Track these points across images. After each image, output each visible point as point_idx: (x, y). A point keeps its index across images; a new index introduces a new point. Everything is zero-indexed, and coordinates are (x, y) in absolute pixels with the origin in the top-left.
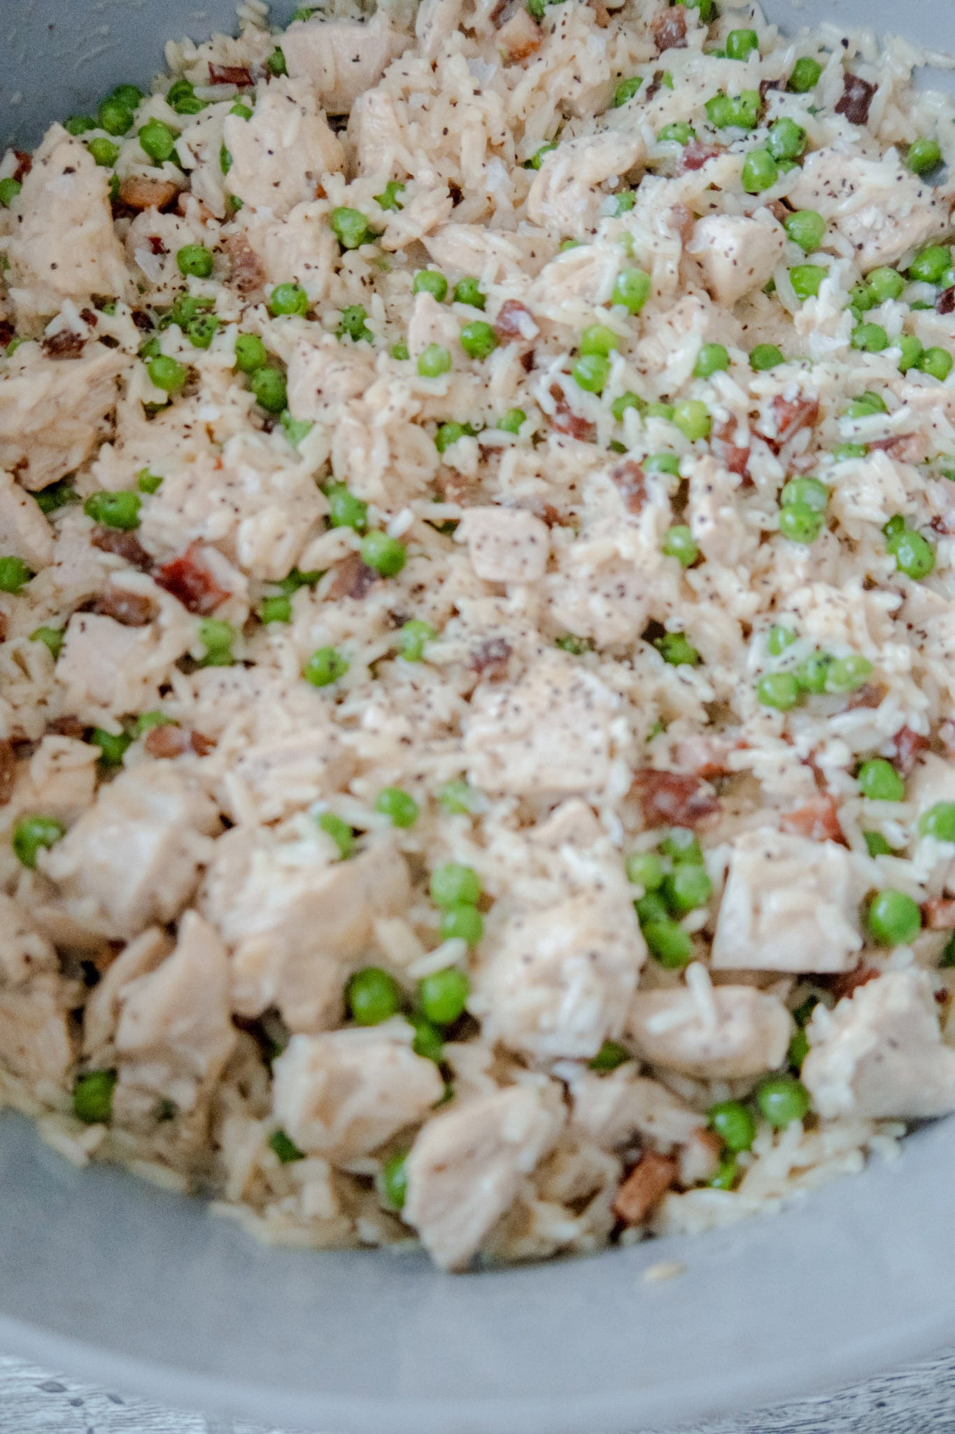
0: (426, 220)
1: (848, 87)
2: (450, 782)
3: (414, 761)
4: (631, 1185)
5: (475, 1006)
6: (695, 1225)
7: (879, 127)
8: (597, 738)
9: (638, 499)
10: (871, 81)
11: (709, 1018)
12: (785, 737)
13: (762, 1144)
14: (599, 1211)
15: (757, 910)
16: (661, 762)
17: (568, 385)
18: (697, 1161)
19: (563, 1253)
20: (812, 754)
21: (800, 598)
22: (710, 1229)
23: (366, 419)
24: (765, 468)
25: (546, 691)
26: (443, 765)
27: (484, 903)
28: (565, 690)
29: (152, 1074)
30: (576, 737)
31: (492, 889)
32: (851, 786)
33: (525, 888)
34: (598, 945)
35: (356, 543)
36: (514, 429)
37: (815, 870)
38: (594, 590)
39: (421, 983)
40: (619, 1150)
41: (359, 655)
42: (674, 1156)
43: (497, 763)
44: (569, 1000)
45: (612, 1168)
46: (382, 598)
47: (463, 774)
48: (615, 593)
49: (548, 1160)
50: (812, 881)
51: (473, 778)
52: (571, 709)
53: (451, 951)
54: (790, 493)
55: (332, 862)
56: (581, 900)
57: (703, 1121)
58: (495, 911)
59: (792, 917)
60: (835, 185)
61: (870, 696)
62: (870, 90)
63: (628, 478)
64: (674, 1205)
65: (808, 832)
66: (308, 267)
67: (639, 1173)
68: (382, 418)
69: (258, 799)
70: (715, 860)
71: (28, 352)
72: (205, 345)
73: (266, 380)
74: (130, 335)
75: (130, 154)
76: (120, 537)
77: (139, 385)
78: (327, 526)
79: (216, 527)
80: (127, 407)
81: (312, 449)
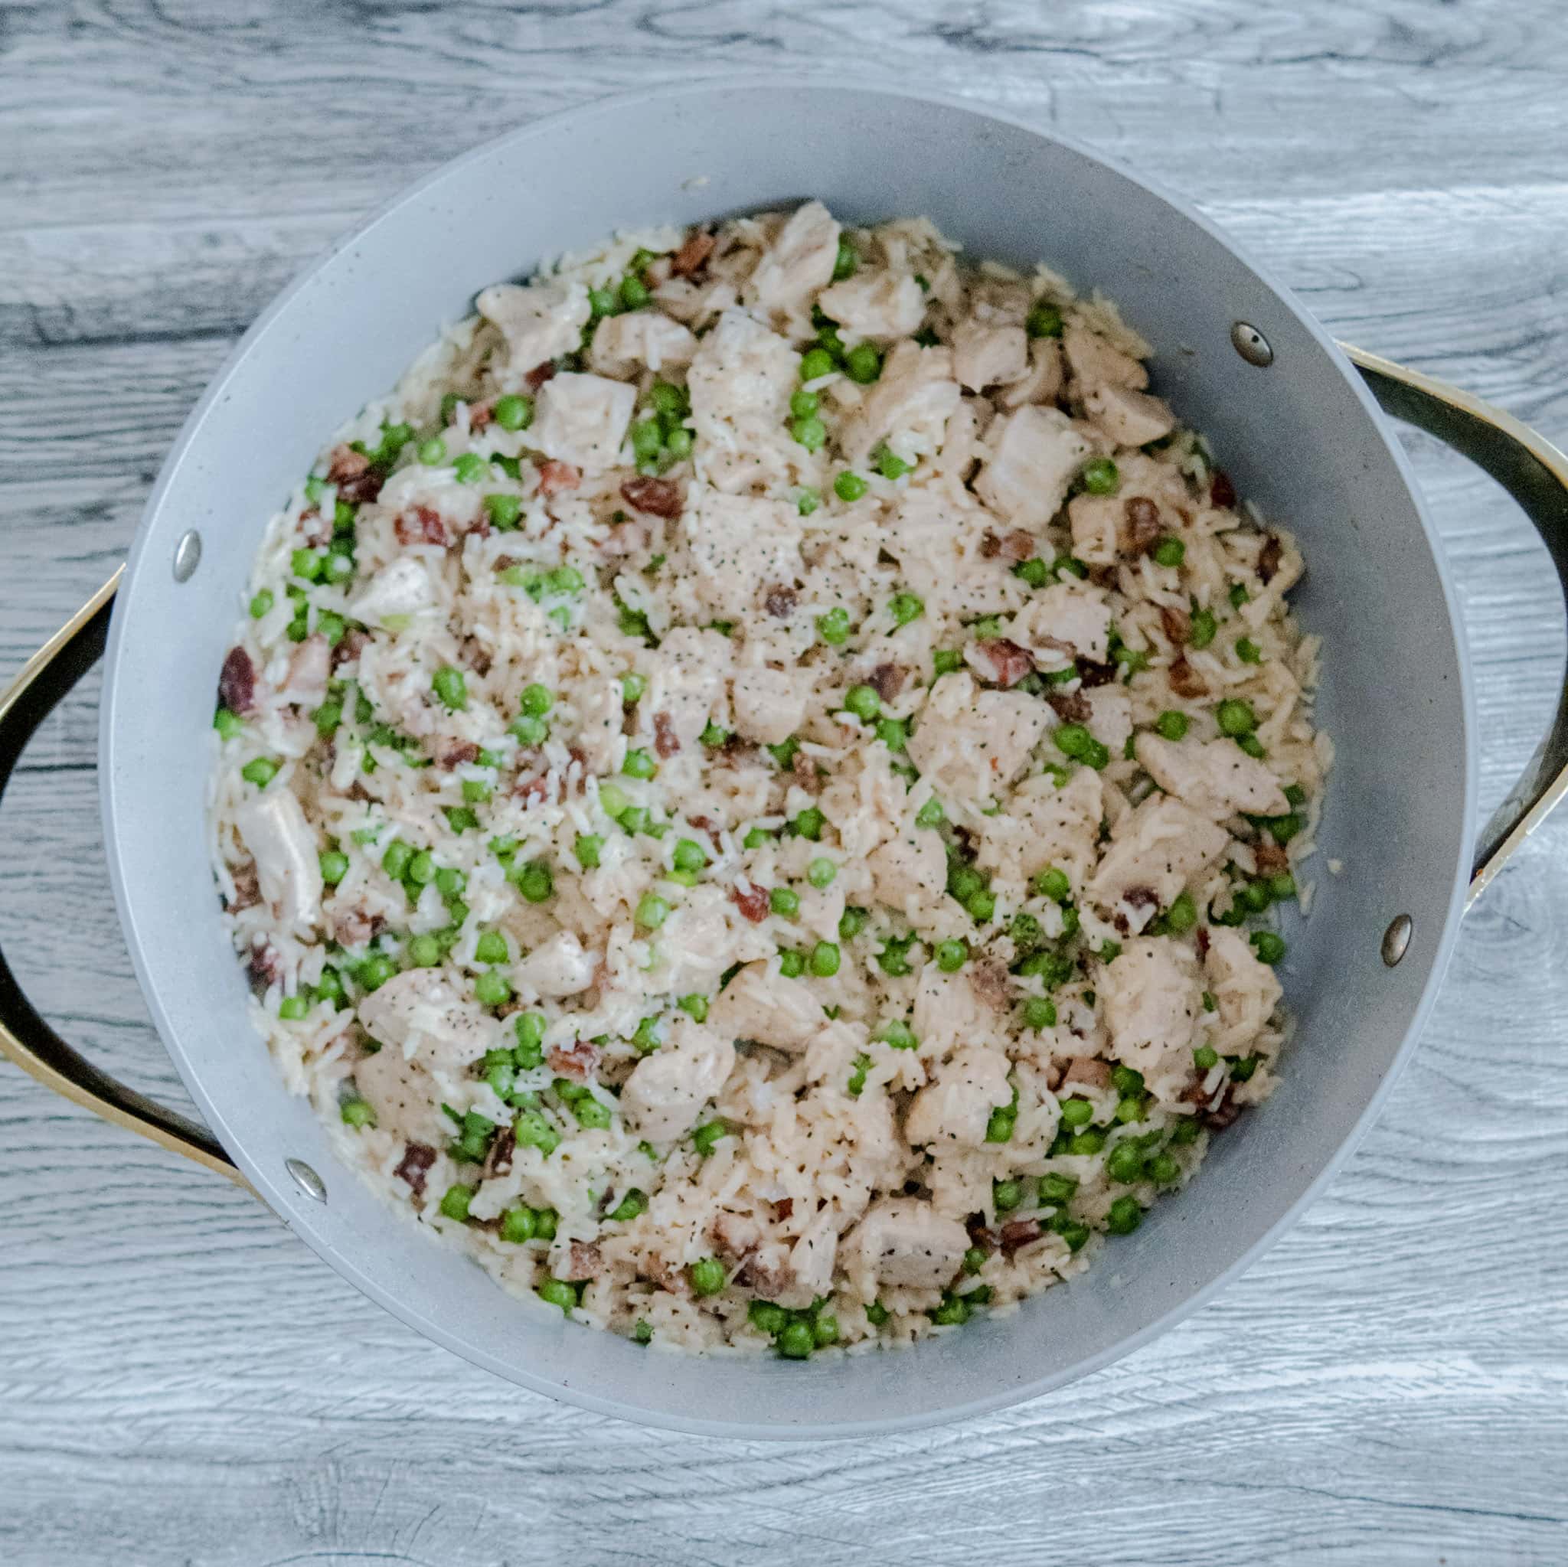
0: (826, 1037)
1: (421, 1178)
2: (813, 508)
3: (838, 525)
4: (704, 252)
5: (797, 358)
6: (667, 229)
7: (395, 1139)
8: (708, 523)
9: (662, 722)
10: (400, 1179)
11: (650, 335)
12: (566, 548)
13: (618, 279)
14: (724, 242)
15: (607, 414)
16: (657, 526)
17: (711, 852)
18: (661, 269)
19: (750, 214)
20: (552, 527)
21: (547, 645)
22: (658, 227)
23: (880, 812)
24: (556, 753)
25: (741, 565)
26: (818, 519)
27: (789, 423)
28: (728, 562)
30: (723, 526)
31: (784, 431)
32: (523, 508)
33: (762, 427)
34: (719, 375)
35: (884, 709)
36: (754, 831)
37: (565, 438)
38: (700, 661)
39: (833, 370)
40: (709, 279)
41: (882, 618)
42: (675, 273)
43: (779, 519)
44: (736, 346)
45: (714, 267)
46: (866, 663)
47: (803, 512)
48: (684, 656)
49: (752, 268)
50: (569, 429)
51: (796, 510)
52: (725, 548)
53: (812, 386)
54: (541, 732)
55: (889, 436)
56: (726, 413)
57: (654, 294)
58: (783, 417)
59: (586, 405)
60: (461, 1027)
61: (503, 564)
62: (401, 1171)
63: (669, 742)
64: (676, 243)
65: (564, 468)
66: (936, 993)
67: (698, 260)
69: (947, 494)
70: (628, 458)
71: (1169, 890)
72: (1024, 919)
73: (968, 884)
74: (1087, 919)
75: (1105, 1106)
76: (1070, 712)
77: (1075, 873)
78: (908, 725)
79: (990, 697)
80: (1084, 854)
81: (923, 791)
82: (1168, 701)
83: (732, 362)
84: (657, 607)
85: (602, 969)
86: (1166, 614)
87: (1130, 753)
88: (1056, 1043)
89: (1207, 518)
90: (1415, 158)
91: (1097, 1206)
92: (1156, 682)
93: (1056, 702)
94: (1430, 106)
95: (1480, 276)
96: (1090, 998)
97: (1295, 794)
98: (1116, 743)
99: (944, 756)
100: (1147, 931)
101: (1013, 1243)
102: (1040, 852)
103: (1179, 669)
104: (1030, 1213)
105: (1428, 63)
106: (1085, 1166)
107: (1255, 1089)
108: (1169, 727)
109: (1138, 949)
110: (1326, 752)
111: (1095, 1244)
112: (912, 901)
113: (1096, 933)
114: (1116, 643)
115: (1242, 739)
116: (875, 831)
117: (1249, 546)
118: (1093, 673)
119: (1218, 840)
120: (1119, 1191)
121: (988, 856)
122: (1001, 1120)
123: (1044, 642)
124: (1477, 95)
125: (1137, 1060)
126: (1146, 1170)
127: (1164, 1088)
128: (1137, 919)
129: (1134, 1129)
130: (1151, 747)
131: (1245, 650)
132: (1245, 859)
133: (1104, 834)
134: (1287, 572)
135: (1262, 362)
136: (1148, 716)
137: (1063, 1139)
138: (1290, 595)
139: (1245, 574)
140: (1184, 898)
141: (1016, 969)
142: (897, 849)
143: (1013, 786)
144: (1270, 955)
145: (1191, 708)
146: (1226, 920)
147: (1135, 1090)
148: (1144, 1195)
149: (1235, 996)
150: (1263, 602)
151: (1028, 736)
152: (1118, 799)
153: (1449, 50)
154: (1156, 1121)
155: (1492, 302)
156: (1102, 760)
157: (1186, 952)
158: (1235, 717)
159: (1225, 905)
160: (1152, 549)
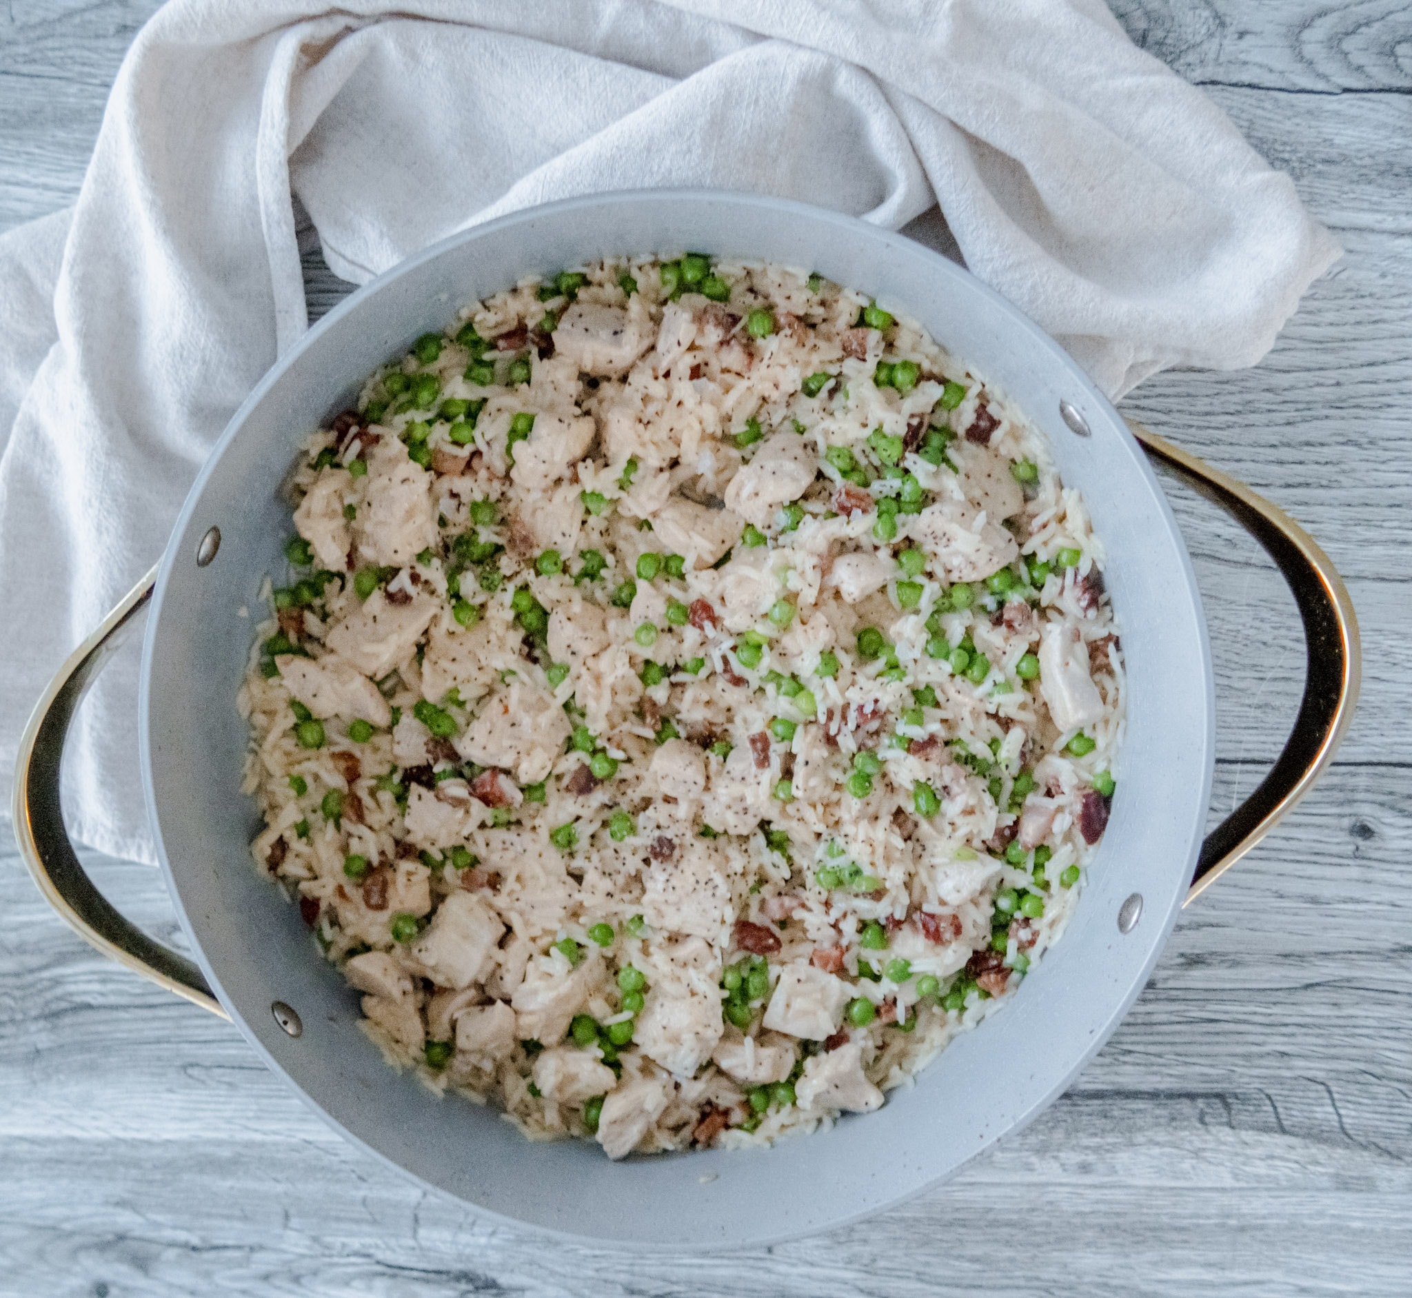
0: (652, 506)
1: (979, 417)
2: (632, 920)
3: (613, 906)
4: (703, 1127)
5: (636, 1039)
6: (730, 1147)
7: (997, 449)
8: (716, 914)
9: (763, 761)
10: (996, 417)
11: (750, 1065)
12: (827, 904)
13: (771, 1111)
14: (686, 1133)
15: (788, 1006)
16: (754, 917)
17: (732, 657)
18: (737, 1116)
19: (665, 1154)
20: (837, 921)
21: (848, 828)
22: (737, 1148)
23: (598, 678)
24: (847, 743)
25: (692, 880)
26: (630, 911)
27: (645, 988)
28: (702, 882)
29: (474, 1059)
30: (704, 911)
31: (651, 983)
32: (857, 938)
33: (668, 986)
34: (700, 1029)
35: (587, 760)
36: (696, 672)
37: (823, 989)
38: (729, 807)
39: (609, 1027)
40: (700, 1106)
41: (584, 831)
42: (726, 1113)
43: (660, 914)
44: (683, 1051)
45: (695, 1115)
46: (599, 796)
47: (641, 918)
48: (741, 812)
49: (666, 1111)
50: (819, 996)
51: (645, 919)
52: (704, 894)
53: (626, 1015)
54: (858, 760)
55: (569, 972)
56: (695, 999)
57: (743, 1097)
58: (650, 993)
59: (804, 1013)
60: (940, 534)
61: (878, 894)
62: (994, 424)
63: (759, 745)
64: (724, 1136)
65: (825, 966)
66: (564, 535)
67: (708, 1120)
68: (609, 680)
69: (527, 924)
70: (774, 970)
71: (376, 601)
72: (490, 588)
73: (532, 619)
74: (441, 585)
75: (439, 435)
76: (443, 746)
77: (447, 621)
78: (570, 745)
79: (506, 761)
80: (438, 634)
81: (563, 693)
82: (363, 751)
83: (688, 1039)
84: (759, 853)
85: (825, 570)
86: (361, 818)
87: (396, 712)
88: (473, 488)
89: (324, 891)
90: (136, 1164)
91: (450, 359)
92: (371, 765)
93: (453, 756)
94: (121, 1204)
95: (91, 1069)
96: (442, 522)
97: (269, 670)
98: (408, 720)
99: (544, 719)
100: (395, 571)
101: (518, 333)
102: (474, 639)
103: (353, 775)
104: (503, 356)
105: (121, 1237)
106: (459, 390)
107: (318, 442)
108: (363, 730)
109: (404, 557)
110: (243, 702)
111: (454, 328)
112: (577, 607)
113: (435, 572)
114: (401, 799)
115: (306, 717)
116: (603, 664)
117: (292, 867)
118: (422, 776)
119: (335, 638)
120: (432, 369)
121: (515, 638)
122: (522, 430)
123: (458, 802)
124: (83, 1210)
125: (413, 469)
126: (409, 384)
127: (393, 446)
128: (402, 581)
129: (418, 416)
130: (380, 716)
131: (300, 787)
132: (312, 623)
133: (420, 650)
134: (265, 844)
135: (279, 1006)
136: (382, 741)
137: (473, 412)
138: (261, 826)
139: (297, 845)
140: (364, 595)
141: (499, 549)
142: (586, 649)
143: (491, 692)
144: (299, 547)
145: (345, 744)
146: (331, 576)
147: (415, 446)
148: (412, 365)
149: (331, 515)
150: (284, 822)
151: (478, 729)
152: (408, 676)
153: (103, 1246)
154: (400, 421)
155: (84, 1047)
156: (420, 708)
157: (367, 552)
158: (310, 734)
159: (331, 588)
160: (370, 869)
